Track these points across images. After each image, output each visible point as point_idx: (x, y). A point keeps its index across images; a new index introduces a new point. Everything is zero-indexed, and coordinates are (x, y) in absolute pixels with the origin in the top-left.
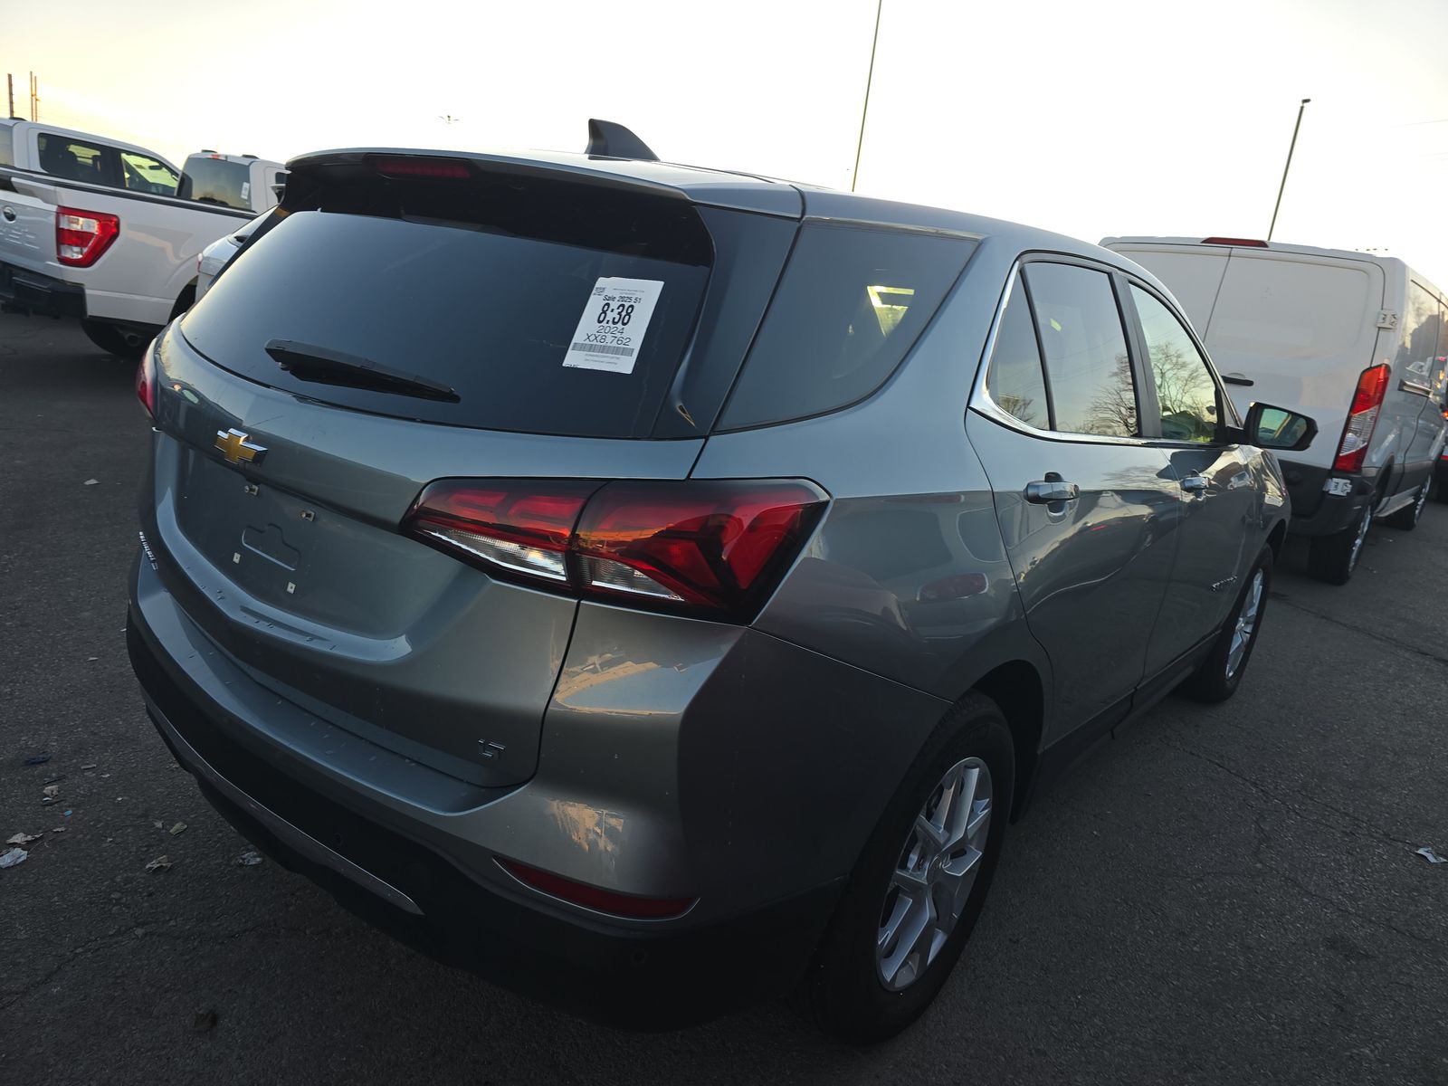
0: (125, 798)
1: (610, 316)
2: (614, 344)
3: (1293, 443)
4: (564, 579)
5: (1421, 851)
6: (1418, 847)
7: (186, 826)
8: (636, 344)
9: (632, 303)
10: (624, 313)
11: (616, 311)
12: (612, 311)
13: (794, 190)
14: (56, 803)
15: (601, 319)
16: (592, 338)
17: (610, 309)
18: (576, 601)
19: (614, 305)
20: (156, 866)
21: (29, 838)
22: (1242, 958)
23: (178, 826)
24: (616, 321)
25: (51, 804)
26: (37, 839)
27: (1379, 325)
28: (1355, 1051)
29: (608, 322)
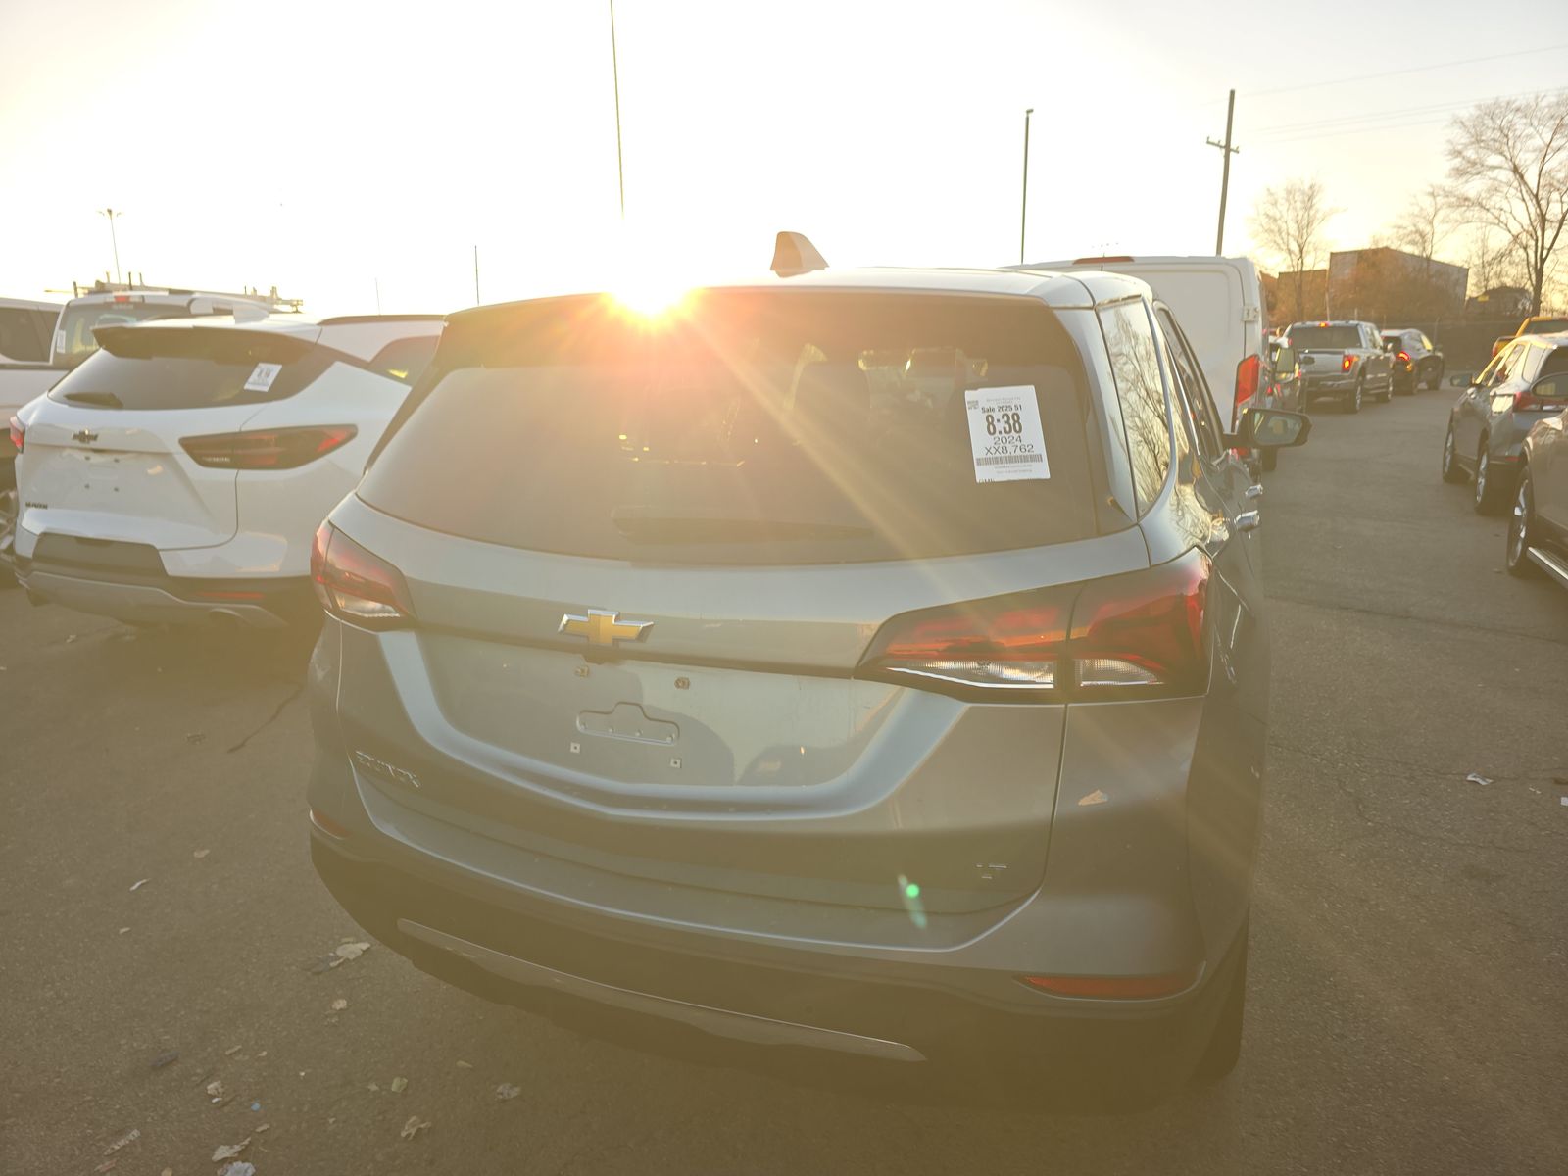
0: (309, 1071)
1: (999, 427)
2: (1018, 452)
3: (1292, 439)
4: (1052, 686)
5: (1470, 778)
6: (1467, 775)
7: (406, 1081)
8: (1040, 448)
9: (1014, 411)
10: (1012, 422)
11: (1003, 422)
12: (998, 421)
13: (1071, 281)
14: (231, 1101)
15: (992, 431)
16: (993, 450)
17: (995, 421)
18: (1063, 706)
19: (997, 415)
20: (413, 1131)
21: (237, 1148)
22: (1418, 906)
23: (396, 1085)
24: (1008, 429)
25: (226, 1104)
26: (247, 1146)
27: (1245, 320)
28: (1549, 956)
29: (1000, 433)
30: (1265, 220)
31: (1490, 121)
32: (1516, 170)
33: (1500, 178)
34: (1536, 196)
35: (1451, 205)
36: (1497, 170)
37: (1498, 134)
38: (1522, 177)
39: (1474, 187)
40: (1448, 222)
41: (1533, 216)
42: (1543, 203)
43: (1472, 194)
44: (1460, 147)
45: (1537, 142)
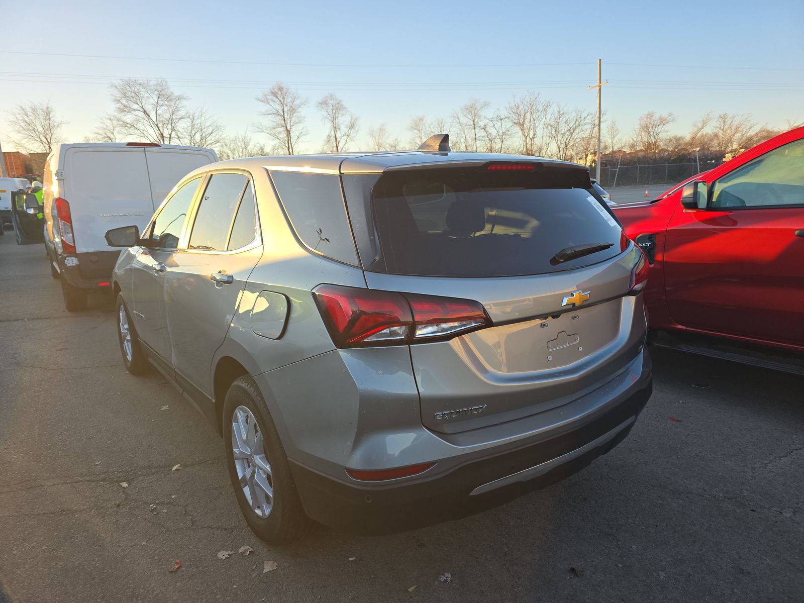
30: (23, 124)
31: (129, 87)
32: (145, 112)
33: (139, 115)
34: (157, 125)
35: (122, 126)
36: (137, 111)
37: (133, 95)
38: (149, 116)
39: (129, 118)
40: (121, 134)
41: (158, 135)
42: (161, 128)
43: (128, 121)
44: (119, 98)
45: (152, 101)
